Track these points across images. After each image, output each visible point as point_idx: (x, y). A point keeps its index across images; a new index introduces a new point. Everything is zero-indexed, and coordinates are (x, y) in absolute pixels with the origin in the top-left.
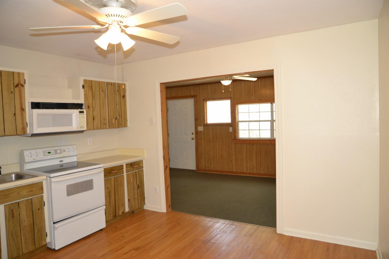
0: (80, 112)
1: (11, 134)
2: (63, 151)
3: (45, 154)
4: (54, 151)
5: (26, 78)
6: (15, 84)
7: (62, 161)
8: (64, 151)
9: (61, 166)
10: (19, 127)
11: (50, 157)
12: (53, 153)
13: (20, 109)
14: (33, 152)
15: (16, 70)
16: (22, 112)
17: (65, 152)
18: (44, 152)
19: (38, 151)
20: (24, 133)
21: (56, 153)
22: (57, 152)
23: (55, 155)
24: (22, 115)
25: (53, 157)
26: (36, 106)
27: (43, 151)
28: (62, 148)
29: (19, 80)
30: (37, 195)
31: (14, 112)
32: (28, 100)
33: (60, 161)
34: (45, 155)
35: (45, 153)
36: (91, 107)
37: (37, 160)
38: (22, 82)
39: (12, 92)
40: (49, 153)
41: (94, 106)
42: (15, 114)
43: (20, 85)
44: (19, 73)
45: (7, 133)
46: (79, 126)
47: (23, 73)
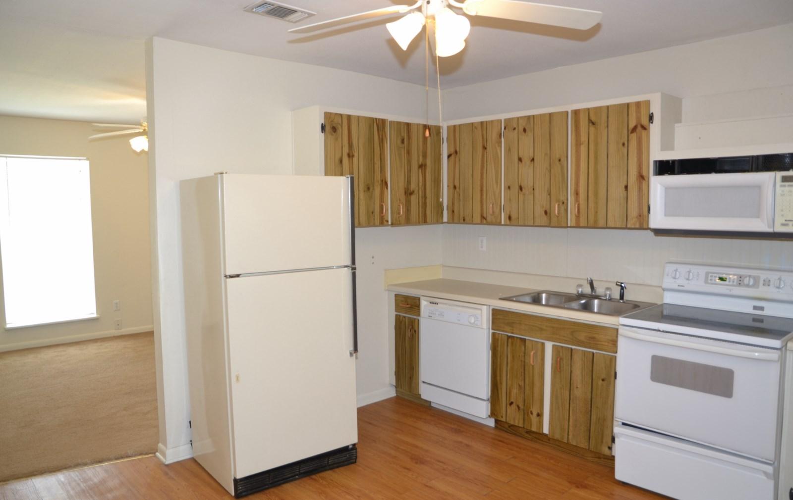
0: (785, 179)
1: (617, 226)
2: (761, 282)
3: (711, 280)
4: (736, 277)
5: (655, 110)
6: (632, 125)
7: (762, 309)
8: (767, 283)
9: (758, 319)
10: (633, 212)
11: (722, 288)
12: (733, 282)
13: (636, 176)
14: (683, 269)
15: (633, 99)
16: (640, 181)
17: (769, 285)
18: (710, 275)
19: (695, 269)
20: (642, 223)
21: (740, 284)
22: (743, 281)
23: (734, 288)
24: (640, 189)
25: (728, 292)
26: (665, 168)
27: (707, 274)
28: (763, 275)
29: (638, 118)
30: (602, 351)
31: (625, 183)
32: (658, 154)
33: (755, 308)
34: (709, 281)
35: (710, 278)
37: (686, 288)
38: (645, 121)
39: (624, 144)
40: (721, 279)
42: (626, 187)
43: (639, 128)
44: (638, 104)
45: (610, 224)
46: (779, 220)
47: (648, 103)
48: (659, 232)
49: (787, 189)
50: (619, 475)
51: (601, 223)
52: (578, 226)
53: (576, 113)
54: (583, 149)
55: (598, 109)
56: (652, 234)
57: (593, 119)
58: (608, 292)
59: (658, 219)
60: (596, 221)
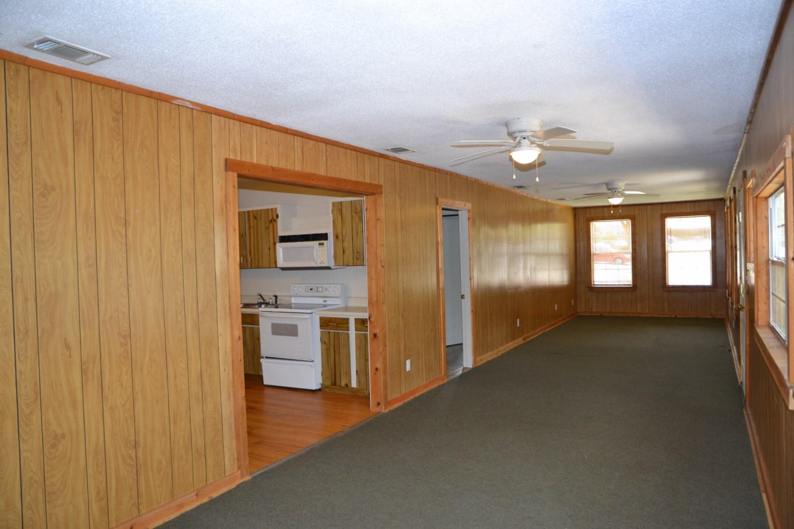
0: (320, 244)
1: (267, 267)
2: (324, 289)
3: (307, 290)
4: (315, 288)
5: (279, 212)
6: (270, 218)
7: (326, 301)
8: (326, 289)
11: (311, 294)
12: (315, 290)
13: (272, 243)
14: (296, 286)
15: (270, 207)
16: (273, 246)
18: (307, 288)
20: (276, 267)
21: (317, 291)
22: (318, 289)
26: (284, 239)
27: (304, 287)
28: (325, 286)
29: (272, 217)
31: (269, 246)
32: (281, 233)
33: (324, 301)
36: (340, 237)
37: (299, 295)
38: (275, 217)
39: (268, 228)
40: (311, 289)
41: (344, 235)
42: (269, 249)
43: (273, 221)
44: (272, 209)
45: (264, 266)
46: (319, 262)
47: (276, 209)
48: (283, 269)
49: (320, 248)
50: (266, 382)
51: (261, 266)
52: (251, 268)
53: (248, 212)
54: (252, 229)
55: (257, 211)
56: (280, 270)
57: (255, 215)
58: (271, 300)
59: (281, 263)
60: (258, 265)
